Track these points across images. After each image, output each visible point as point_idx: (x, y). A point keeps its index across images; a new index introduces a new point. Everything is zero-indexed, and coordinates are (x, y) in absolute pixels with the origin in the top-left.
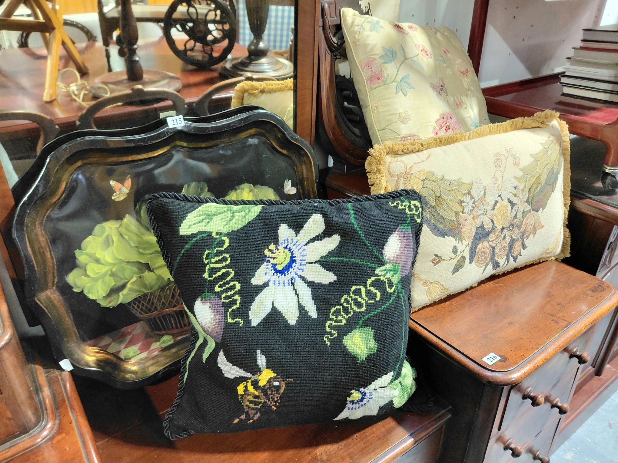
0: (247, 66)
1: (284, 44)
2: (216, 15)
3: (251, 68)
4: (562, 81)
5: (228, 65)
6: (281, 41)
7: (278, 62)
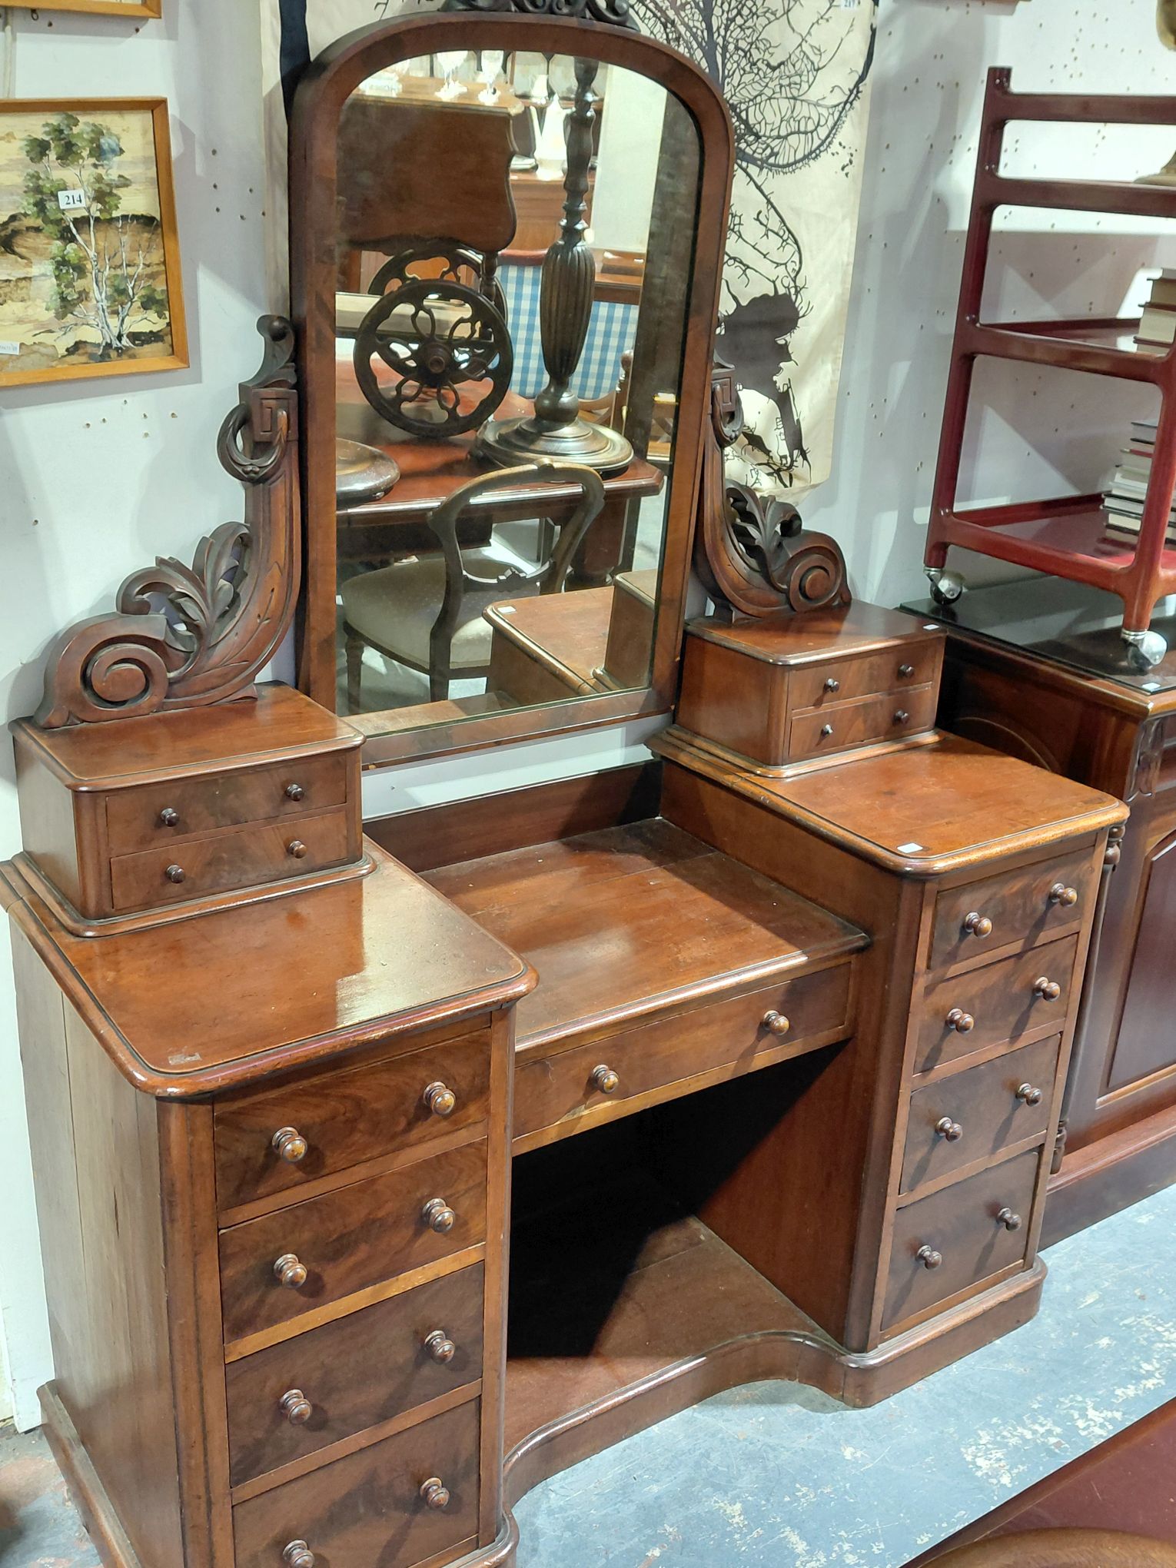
0: (533, 442)
1: (606, 383)
2: (473, 332)
3: (541, 445)
4: (1106, 504)
5: (490, 436)
6: (600, 376)
7: (596, 436)
